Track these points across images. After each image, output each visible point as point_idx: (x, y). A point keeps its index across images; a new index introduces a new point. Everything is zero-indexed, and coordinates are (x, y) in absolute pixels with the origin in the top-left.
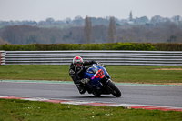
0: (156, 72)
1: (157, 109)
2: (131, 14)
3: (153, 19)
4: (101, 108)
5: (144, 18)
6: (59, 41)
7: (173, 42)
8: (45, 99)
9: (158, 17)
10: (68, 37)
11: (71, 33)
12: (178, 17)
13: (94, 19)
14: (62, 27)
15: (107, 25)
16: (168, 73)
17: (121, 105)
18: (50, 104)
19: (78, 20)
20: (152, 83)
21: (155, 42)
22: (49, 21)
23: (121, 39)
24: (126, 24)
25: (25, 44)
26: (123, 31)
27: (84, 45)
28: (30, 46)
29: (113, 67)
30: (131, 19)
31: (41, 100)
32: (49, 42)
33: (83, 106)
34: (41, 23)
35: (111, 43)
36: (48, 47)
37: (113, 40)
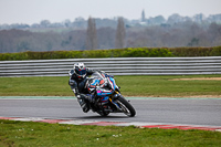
0: (175, 83)
1: (175, 128)
2: (143, 14)
3: (170, 19)
4: (108, 128)
5: (159, 18)
6: (56, 48)
7: (195, 46)
8: (39, 119)
9: (176, 15)
10: (67, 43)
11: (70, 38)
12: (201, 16)
13: (99, 19)
14: (60, 31)
15: (115, 27)
16: (190, 83)
17: (131, 124)
18: (46, 124)
19: (79, 22)
20: (170, 96)
21: (172, 47)
22: (44, 23)
23: (132, 43)
24: (138, 25)
25: (15, 52)
26: (134, 34)
27: (86, 51)
28: (21, 55)
29: (122, 79)
30: (144, 19)
31: (34, 119)
32: (44, 50)
33: (86, 126)
34: (35, 26)
35: (119, 48)
36: (42, 56)
37: (121, 45)
